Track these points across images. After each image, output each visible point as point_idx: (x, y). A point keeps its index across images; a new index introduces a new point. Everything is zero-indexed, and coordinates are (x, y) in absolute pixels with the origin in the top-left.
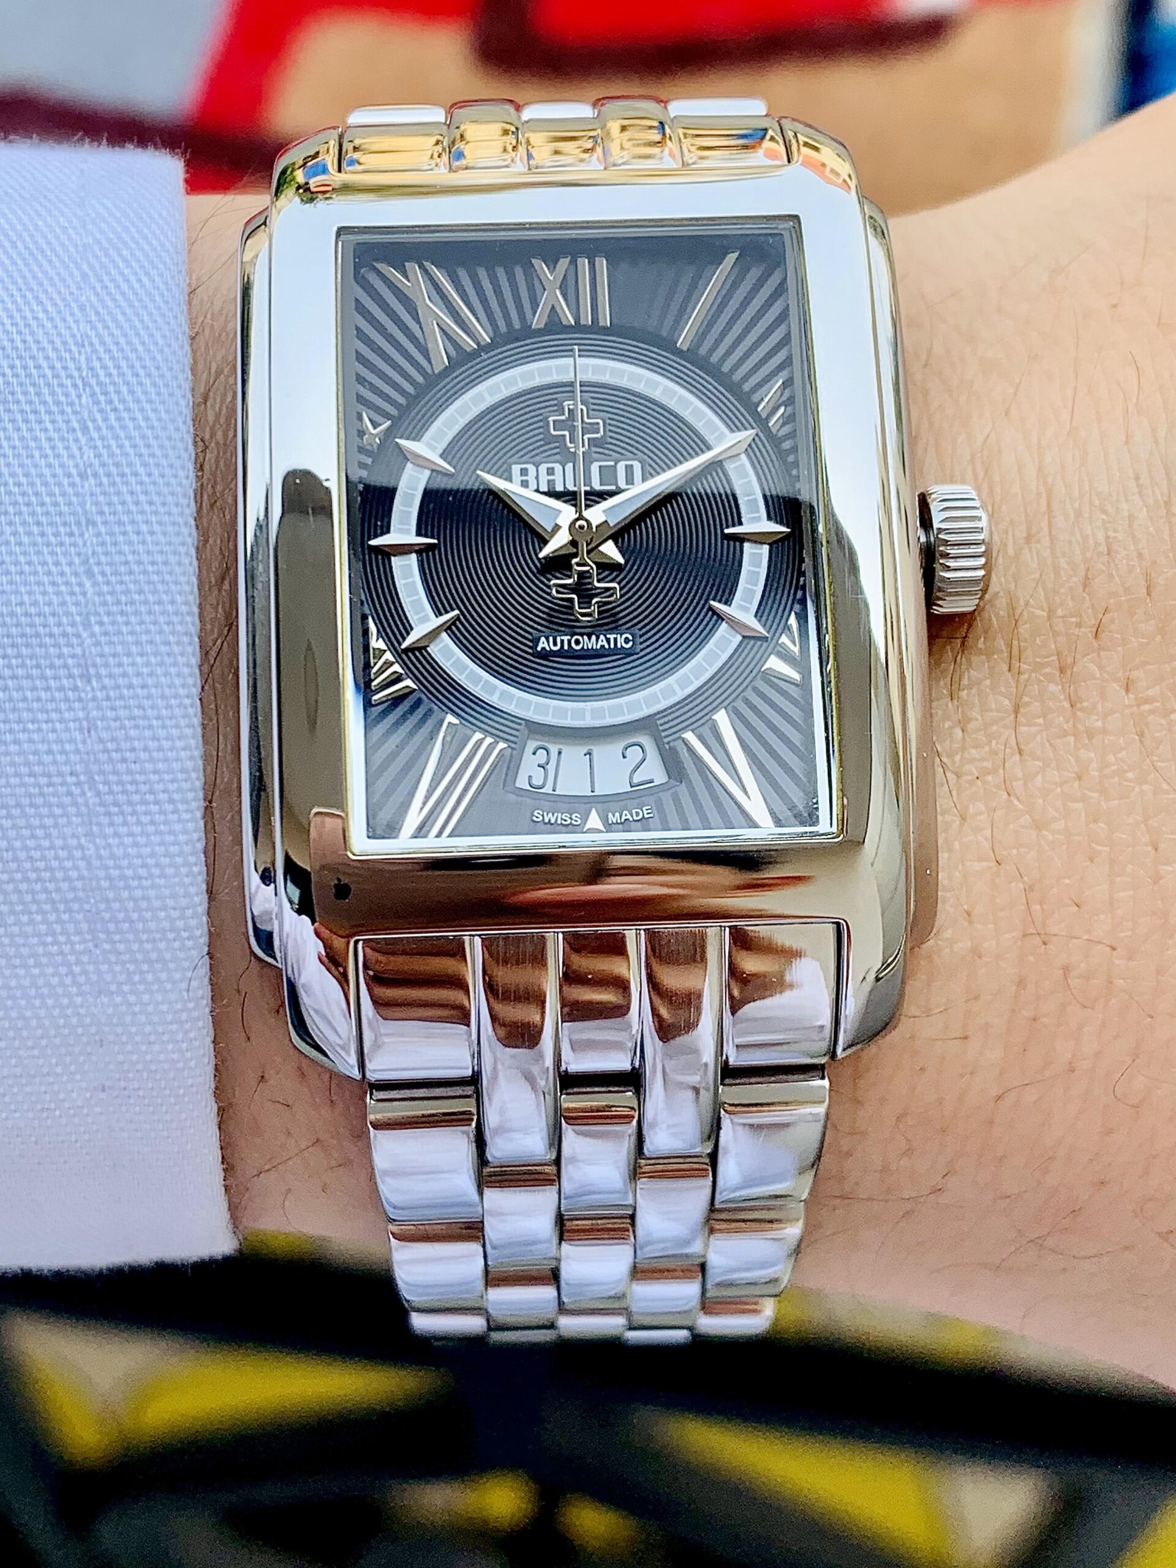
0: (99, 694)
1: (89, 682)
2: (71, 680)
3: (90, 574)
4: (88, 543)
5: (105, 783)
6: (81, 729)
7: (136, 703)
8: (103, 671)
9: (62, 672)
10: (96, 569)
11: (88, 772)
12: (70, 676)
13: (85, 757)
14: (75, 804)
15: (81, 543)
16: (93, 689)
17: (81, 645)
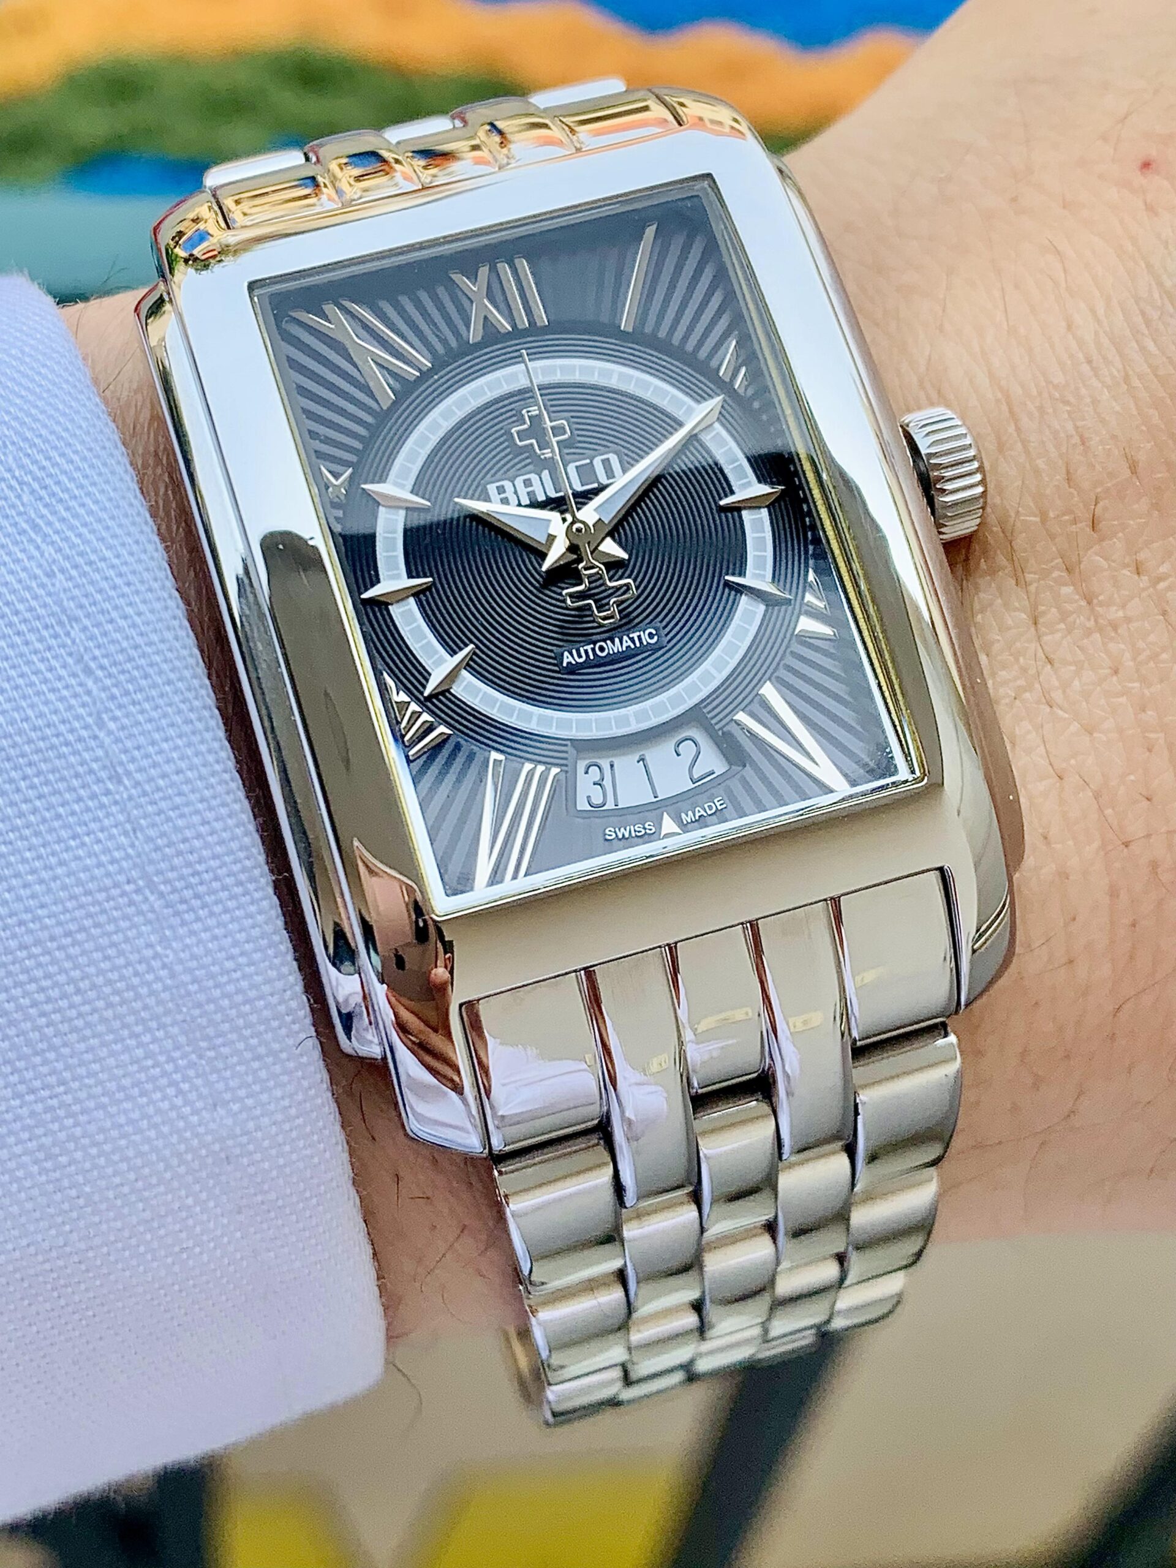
0: (133, 791)
1: (120, 782)
2: (101, 785)
3: (88, 671)
4: (77, 640)
5: (166, 882)
6: (126, 833)
7: (176, 791)
8: (131, 767)
9: (89, 779)
10: (93, 665)
11: (145, 876)
12: (99, 781)
13: (138, 860)
14: (140, 913)
15: (69, 642)
16: (126, 788)
17: (102, 746)
